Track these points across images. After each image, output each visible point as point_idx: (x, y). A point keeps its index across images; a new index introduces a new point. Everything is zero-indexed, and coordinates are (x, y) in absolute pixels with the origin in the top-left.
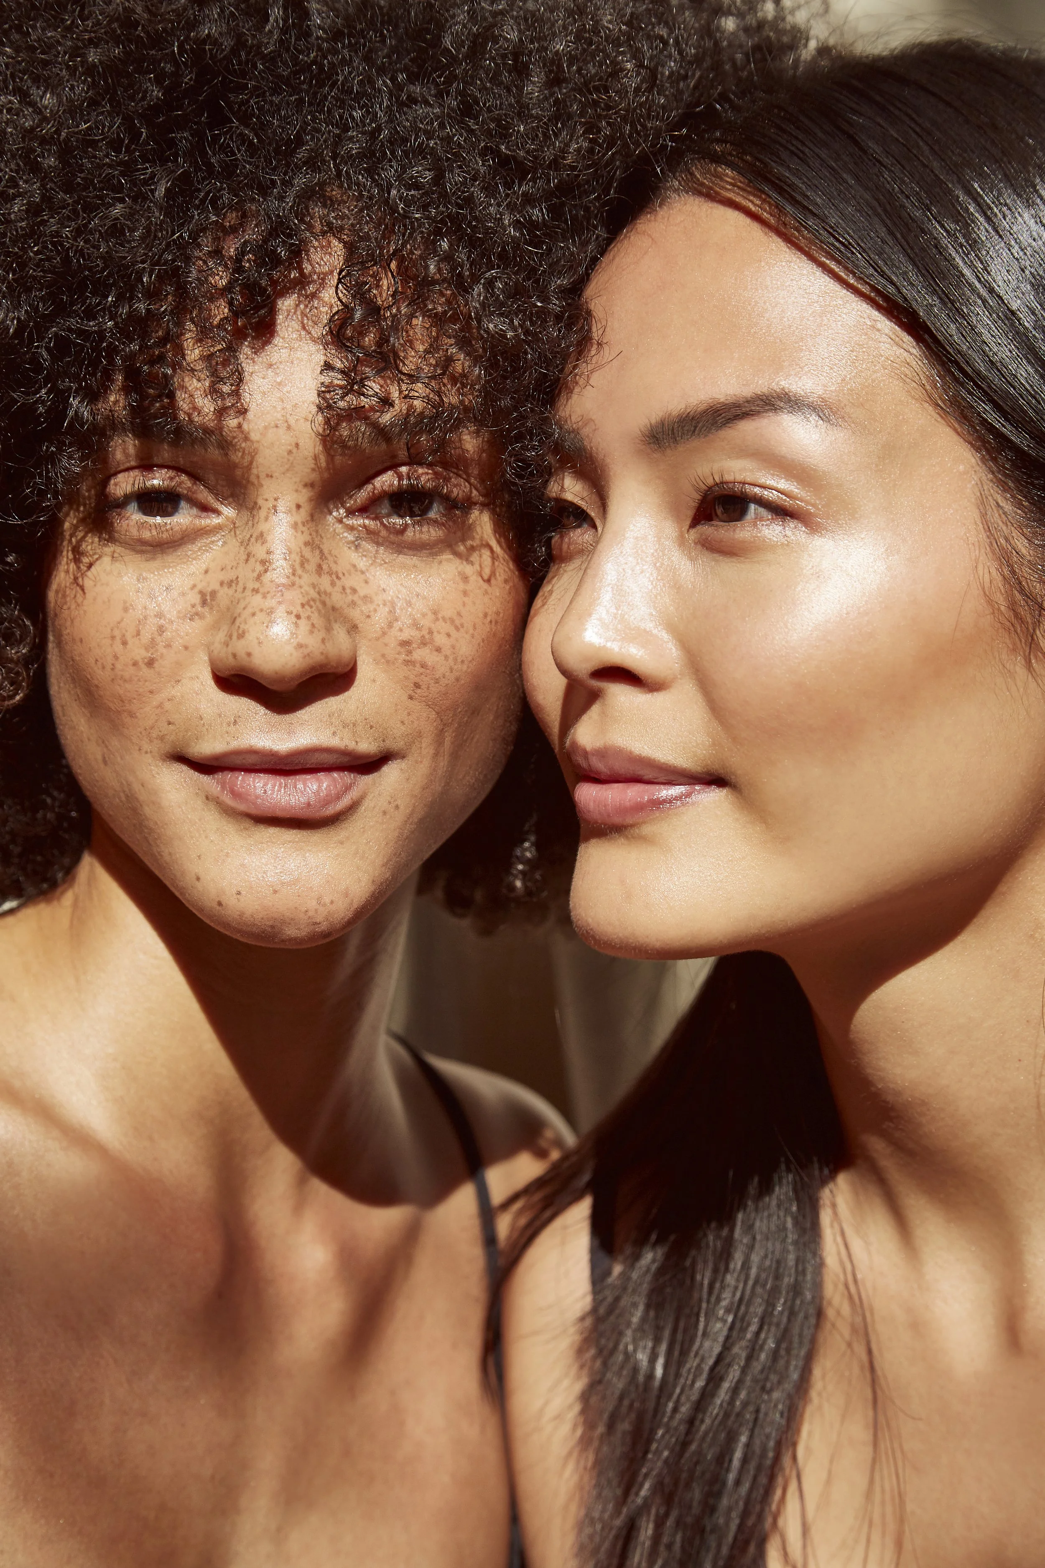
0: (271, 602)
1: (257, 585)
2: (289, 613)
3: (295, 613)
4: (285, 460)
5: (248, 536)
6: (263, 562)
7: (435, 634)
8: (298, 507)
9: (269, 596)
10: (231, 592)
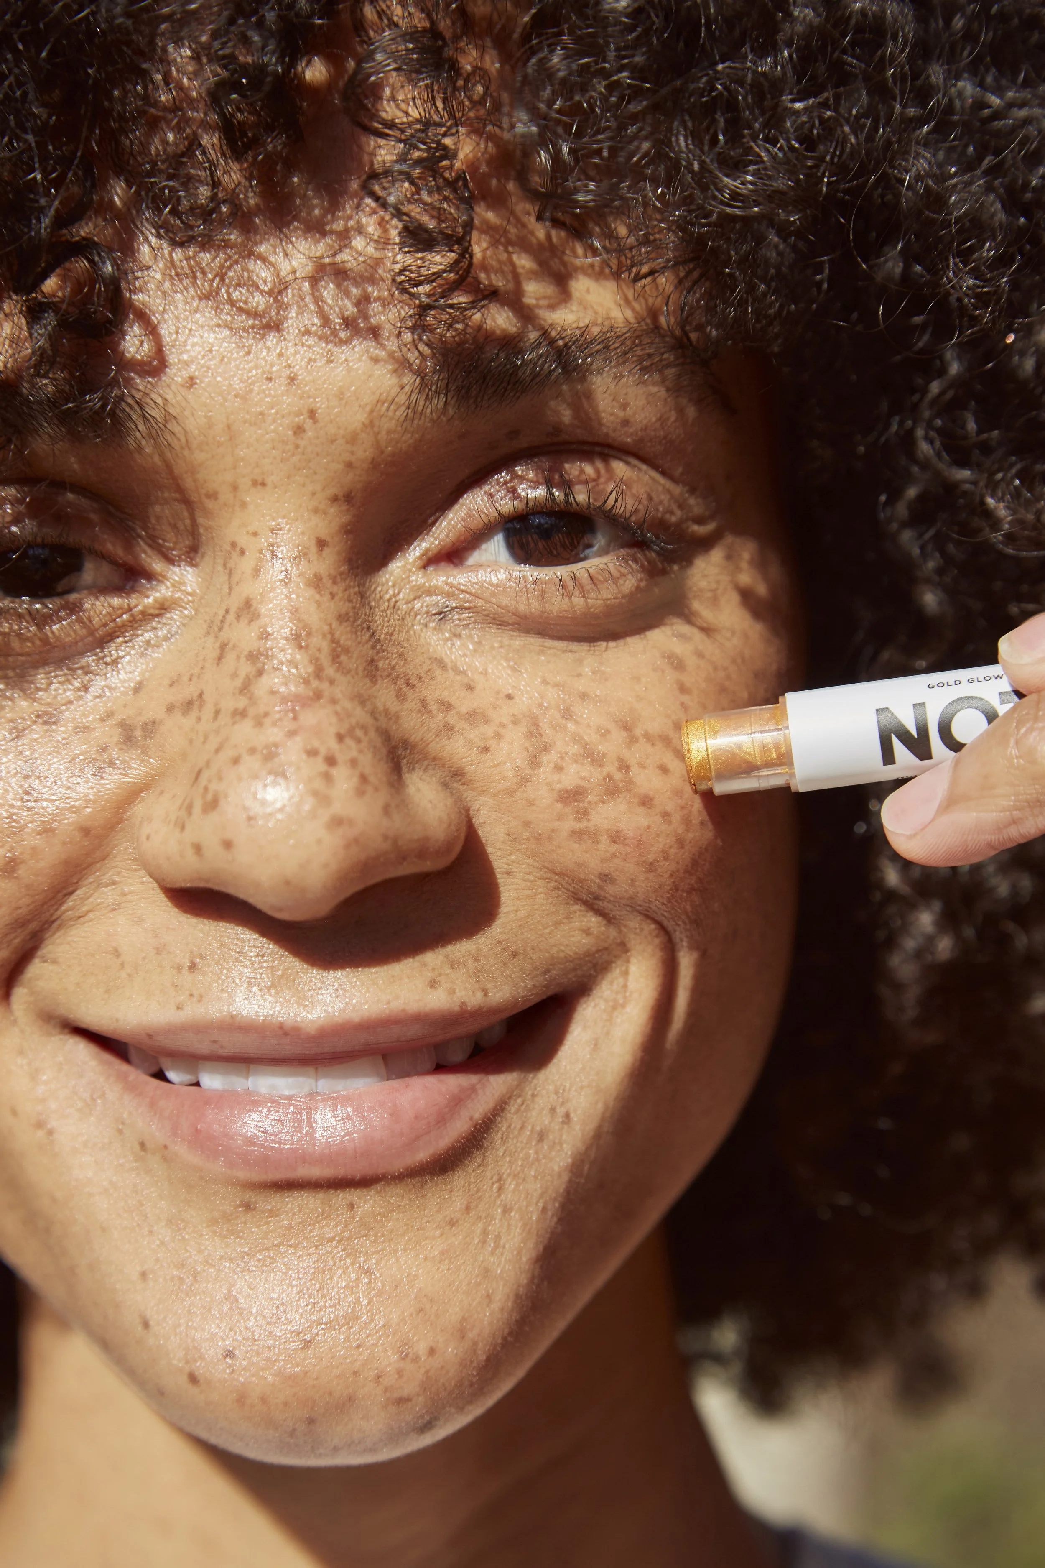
0: (273, 734)
1: (242, 702)
2: (312, 753)
3: (323, 751)
4: (290, 447)
5: (221, 613)
6: (253, 657)
7: (634, 770)
8: (321, 544)
9: (267, 721)
10: (187, 722)
